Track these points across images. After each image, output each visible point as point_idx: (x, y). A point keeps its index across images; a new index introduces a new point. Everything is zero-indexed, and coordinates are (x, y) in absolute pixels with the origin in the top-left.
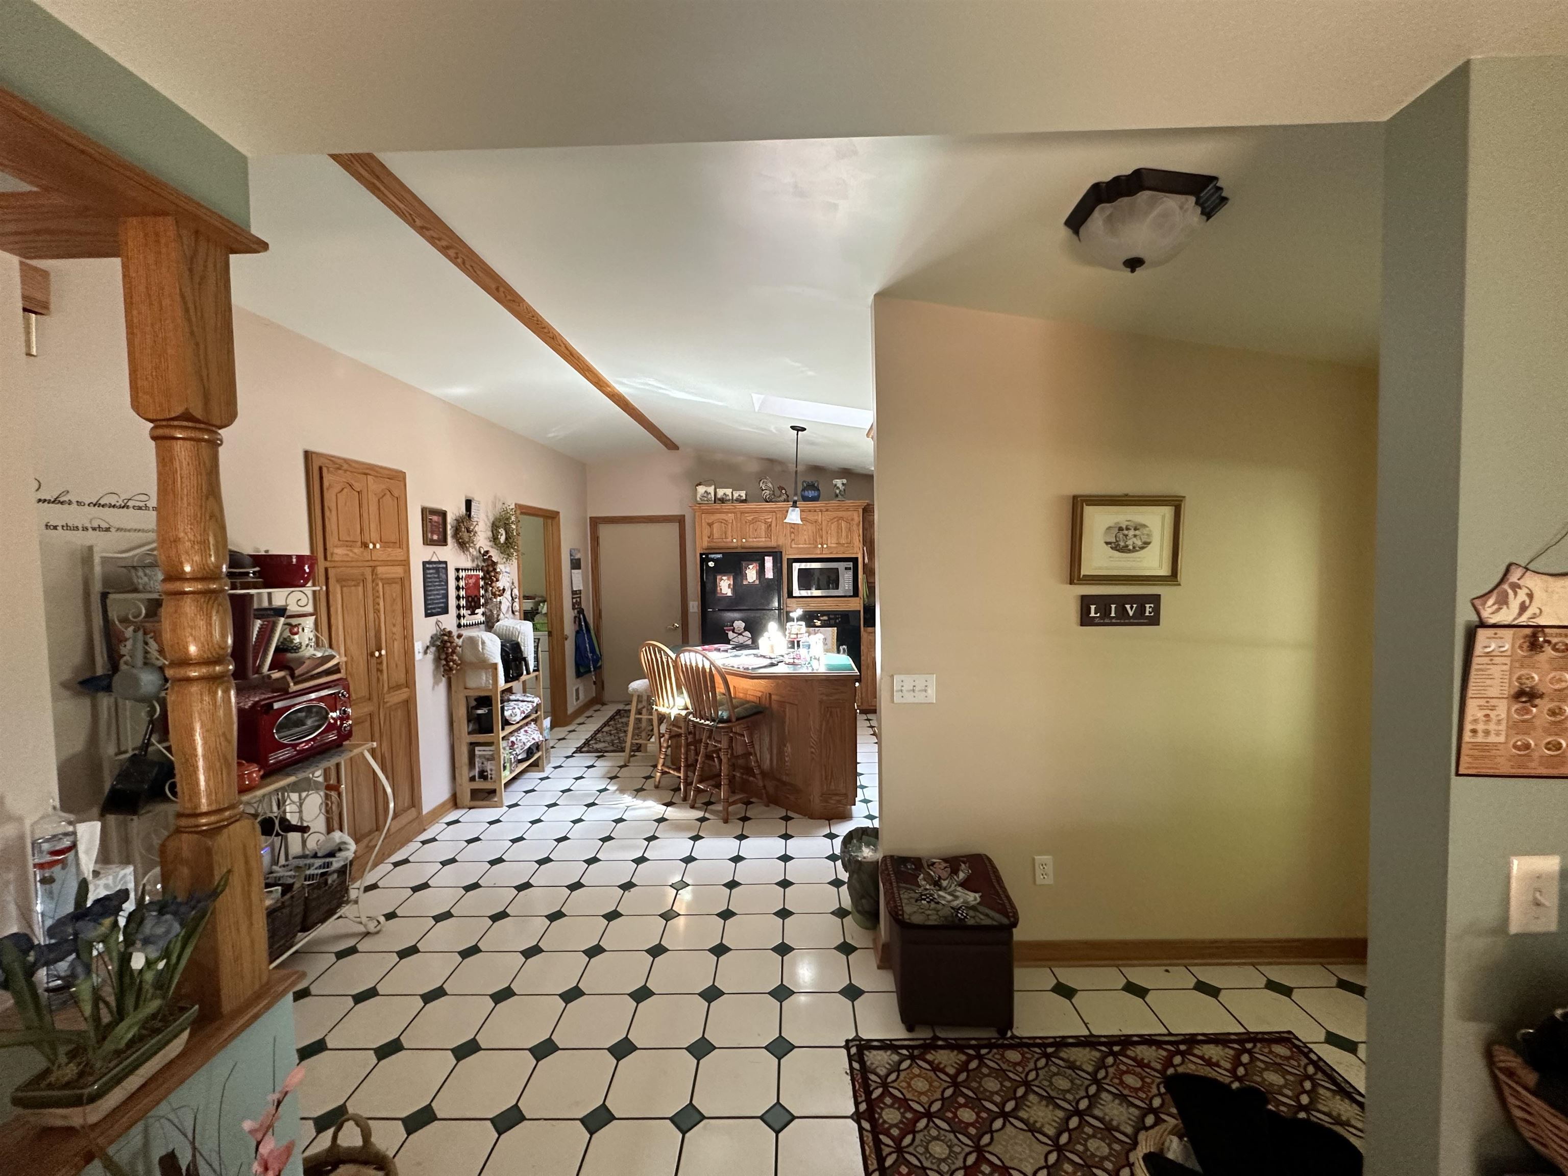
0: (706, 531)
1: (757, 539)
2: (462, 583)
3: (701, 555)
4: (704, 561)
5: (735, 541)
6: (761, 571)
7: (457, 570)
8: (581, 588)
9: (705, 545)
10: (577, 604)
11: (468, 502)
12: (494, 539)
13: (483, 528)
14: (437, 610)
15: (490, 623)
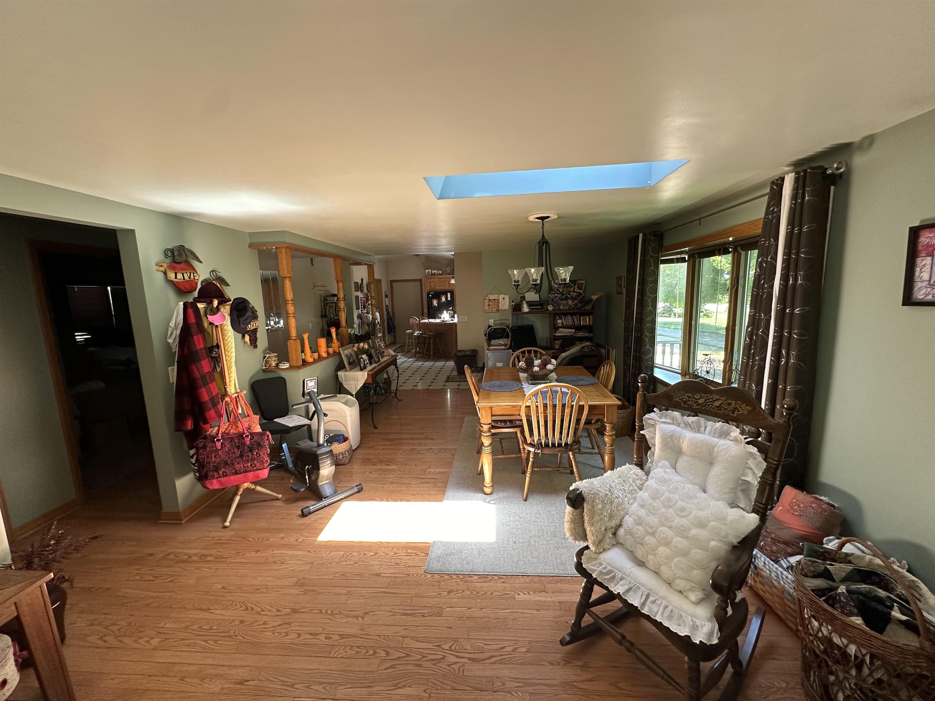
0: (429, 285)
1: (445, 287)
2: (362, 302)
3: (427, 293)
4: (428, 295)
5: (438, 288)
6: (447, 298)
7: (361, 298)
8: (388, 304)
9: (429, 289)
10: (387, 310)
11: (362, 280)
12: (367, 289)
13: (365, 286)
14: (358, 308)
15: (368, 313)
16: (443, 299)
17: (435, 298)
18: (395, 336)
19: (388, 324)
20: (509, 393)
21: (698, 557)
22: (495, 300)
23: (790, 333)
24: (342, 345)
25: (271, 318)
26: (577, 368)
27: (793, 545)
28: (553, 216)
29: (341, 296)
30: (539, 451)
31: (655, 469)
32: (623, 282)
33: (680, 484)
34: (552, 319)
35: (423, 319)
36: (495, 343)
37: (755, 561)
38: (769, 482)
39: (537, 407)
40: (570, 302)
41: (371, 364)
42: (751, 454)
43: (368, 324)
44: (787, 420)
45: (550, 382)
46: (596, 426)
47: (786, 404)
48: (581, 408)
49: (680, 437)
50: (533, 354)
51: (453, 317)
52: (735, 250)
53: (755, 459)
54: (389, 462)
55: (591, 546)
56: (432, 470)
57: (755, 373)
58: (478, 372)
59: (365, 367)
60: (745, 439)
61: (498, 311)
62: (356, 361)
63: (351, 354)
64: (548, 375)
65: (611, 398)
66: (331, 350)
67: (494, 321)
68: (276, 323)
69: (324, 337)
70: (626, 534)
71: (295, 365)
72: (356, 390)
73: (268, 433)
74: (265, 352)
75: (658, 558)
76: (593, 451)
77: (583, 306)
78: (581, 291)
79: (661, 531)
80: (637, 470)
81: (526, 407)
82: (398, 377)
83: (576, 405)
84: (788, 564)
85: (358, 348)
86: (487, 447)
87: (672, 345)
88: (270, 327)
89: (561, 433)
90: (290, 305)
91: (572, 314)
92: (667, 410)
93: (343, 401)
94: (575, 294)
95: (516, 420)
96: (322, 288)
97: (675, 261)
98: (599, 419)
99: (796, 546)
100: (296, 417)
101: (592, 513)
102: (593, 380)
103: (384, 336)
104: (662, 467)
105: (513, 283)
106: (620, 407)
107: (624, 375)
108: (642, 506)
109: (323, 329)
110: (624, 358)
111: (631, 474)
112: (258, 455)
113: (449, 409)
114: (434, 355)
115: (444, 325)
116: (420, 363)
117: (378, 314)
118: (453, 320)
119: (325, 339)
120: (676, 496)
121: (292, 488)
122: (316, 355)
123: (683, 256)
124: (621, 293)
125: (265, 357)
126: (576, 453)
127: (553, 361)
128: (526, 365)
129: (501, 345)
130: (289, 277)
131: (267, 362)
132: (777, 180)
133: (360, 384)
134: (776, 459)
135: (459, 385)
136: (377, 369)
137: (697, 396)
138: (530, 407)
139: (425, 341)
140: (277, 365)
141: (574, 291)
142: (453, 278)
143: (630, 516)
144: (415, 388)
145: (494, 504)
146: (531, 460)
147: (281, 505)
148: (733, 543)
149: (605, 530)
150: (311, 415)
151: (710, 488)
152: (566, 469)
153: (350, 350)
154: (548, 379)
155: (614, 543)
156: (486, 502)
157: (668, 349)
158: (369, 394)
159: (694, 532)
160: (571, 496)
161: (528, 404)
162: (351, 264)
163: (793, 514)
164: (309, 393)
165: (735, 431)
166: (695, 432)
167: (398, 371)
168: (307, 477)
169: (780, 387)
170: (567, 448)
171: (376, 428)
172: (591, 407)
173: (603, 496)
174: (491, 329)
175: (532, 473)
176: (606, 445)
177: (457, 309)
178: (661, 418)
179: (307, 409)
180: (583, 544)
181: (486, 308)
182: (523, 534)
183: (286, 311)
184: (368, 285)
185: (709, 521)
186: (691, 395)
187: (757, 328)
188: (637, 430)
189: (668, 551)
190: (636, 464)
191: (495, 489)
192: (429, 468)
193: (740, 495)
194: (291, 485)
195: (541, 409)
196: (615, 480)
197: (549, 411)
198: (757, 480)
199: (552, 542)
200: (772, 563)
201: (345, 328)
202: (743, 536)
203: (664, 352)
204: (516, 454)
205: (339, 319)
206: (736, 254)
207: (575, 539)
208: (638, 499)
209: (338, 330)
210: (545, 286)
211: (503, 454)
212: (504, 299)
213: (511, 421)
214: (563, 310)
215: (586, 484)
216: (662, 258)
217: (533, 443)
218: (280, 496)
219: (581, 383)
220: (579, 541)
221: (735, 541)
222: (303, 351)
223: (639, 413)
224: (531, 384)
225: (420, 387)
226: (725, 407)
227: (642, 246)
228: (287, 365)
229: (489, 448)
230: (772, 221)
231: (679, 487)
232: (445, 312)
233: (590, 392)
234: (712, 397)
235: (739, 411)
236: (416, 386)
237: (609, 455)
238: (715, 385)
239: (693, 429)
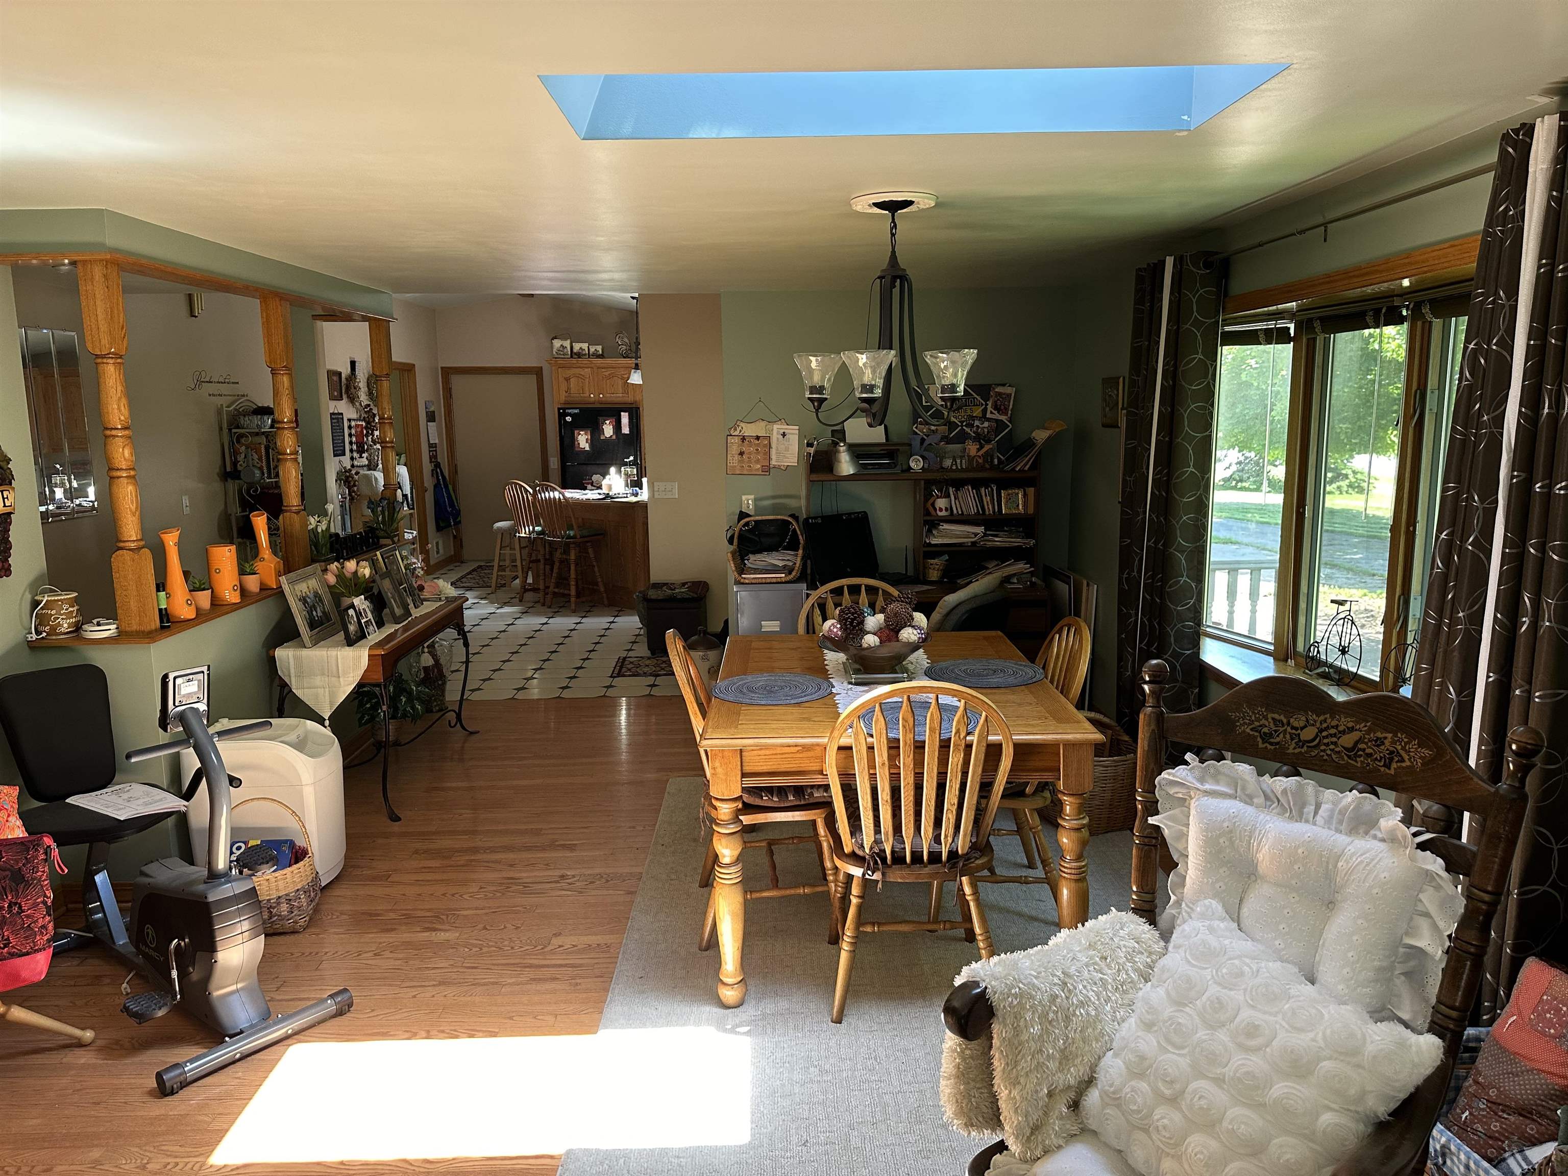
0: (564, 386)
1: (613, 395)
2: (353, 431)
3: (559, 409)
4: (562, 415)
5: (593, 396)
6: (618, 427)
7: (349, 420)
8: (437, 441)
9: (563, 398)
10: (433, 458)
11: (353, 364)
12: (370, 394)
13: (362, 385)
14: (339, 452)
15: (372, 466)
16: (608, 430)
17: (582, 428)
18: (458, 541)
19: (438, 503)
20: (795, 710)
21: (1288, 1156)
22: (758, 438)
23: (1542, 548)
24: (288, 567)
25: (57, 479)
26: (986, 638)
27: (1541, 1116)
28: (924, 201)
29: (286, 414)
30: (877, 876)
31: (1184, 922)
32: (1121, 394)
33: (1247, 961)
34: (920, 497)
35: (547, 489)
36: (760, 565)
37: (1445, 1163)
38: (1472, 950)
39: (871, 748)
40: (972, 448)
41: (380, 624)
42: (1429, 876)
43: (370, 502)
44: (1517, 785)
45: (910, 679)
46: (1039, 803)
47: (1516, 742)
48: (993, 752)
49: (1252, 832)
50: (864, 598)
51: (638, 484)
52: (1416, 314)
53: (1438, 888)
54: (434, 920)
55: (1010, 1142)
56: (568, 941)
57: (1456, 654)
58: (710, 646)
59: (362, 635)
60: (1415, 835)
61: (767, 469)
62: (334, 617)
63: (316, 595)
64: (905, 657)
65: (1078, 722)
66: (253, 583)
67: (755, 500)
68: (71, 494)
69: (232, 543)
70: (1105, 1105)
71: (135, 627)
72: (331, 703)
73: (48, 841)
74: (35, 587)
75: (1186, 1166)
76: (1031, 872)
77: (1010, 460)
78: (1003, 418)
79: (1195, 1091)
80: (1138, 926)
81: (840, 748)
82: (467, 662)
83: (979, 742)
84: (1526, 1167)
85: (340, 577)
86: (728, 865)
87: (1256, 570)
88: (51, 507)
89: (938, 823)
90: (119, 442)
91: (977, 484)
92: (1221, 758)
93: (292, 737)
94: (986, 424)
95: (812, 787)
96: (224, 389)
97: (1262, 337)
98: (1047, 784)
99: (1548, 1118)
100: (138, 789)
101: (1015, 1047)
102: (1030, 671)
103: (423, 537)
104: (1203, 916)
105: (808, 395)
106: (1099, 749)
107: (1120, 659)
108: (1149, 1026)
109: (225, 517)
110: (1120, 610)
111: (1122, 939)
112: (16, 909)
113: (624, 757)
114: (578, 595)
115: (609, 506)
116: (534, 621)
117: (403, 471)
118: (636, 495)
119: (233, 548)
120: (1238, 996)
121: (126, 1009)
122: (204, 598)
123: (1281, 324)
124: (1116, 426)
125: (38, 603)
126: (983, 879)
127: (920, 618)
128: (844, 628)
129: (775, 570)
130: (118, 356)
131: (42, 620)
132: (1516, 132)
133: (346, 687)
134: (1490, 888)
135: (653, 685)
136: (400, 638)
137: (1298, 721)
138: (851, 748)
139: (551, 554)
140: (77, 628)
141: (984, 418)
142: (637, 367)
143: (1116, 1055)
144: (521, 696)
145: (748, 1033)
146: (854, 901)
147: (94, 1061)
148: (1378, 1117)
149: (1050, 1094)
150: (186, 783)
151: (1328, 971)
152: (954, 925)
153: (313, 583)
154: (906, 670)
155: (1075, 1129)
156: (725, 1031)
157: (1244, 580)
158: (373, 718)
159: (1280, 1089)
160: (956, 1004)
161: (844, 741)
162: (316, 317)
163: (1543, 1033)
164: (182, 718)
165: (1391, 813)
166: (1291, 818)
167: (466, 644)
168: (174, 974)
169: (1517, 692)
170: (954, 866)
171: (398, 819)
172: (1022, 750)
173: (1046, 1001)
174: (747, 524)
175: (858, 938)
176: (1062, 857)
177: (650, 461)
178: (1202, 780)
179: (176, 765)
180: (989, 1138)
181: (734, 460)
182: (828, 1118)
183: (108, 459)
184: (373, 380)
185: (1319, 1060)
186: (1282, 717)
187: (1462, 534)
188: (1139, 814)
189: (1214, 1144)
190: (1136, 911)
191: (752, 989)
192: (555, 935)
193: (1400, 983)
194: (123, 1000)
195: (881, 756)
196: (1079, 955)
197: (906, 760)
198: (1442, 946)
199: (912, 1138)
200: (1485, 1164)
201: (298, 513)
202: (1403, 1096)
203: (1232, 594)
204: (813, 885)
205: (277, 486)
206: (1419, 323)
207: (969, 1125)
208: (1138, 1005)
209: (277, 518)
210: (900, 402)
211: (776, 885)
212: (784, 435)
213: (799, 790)
214: (951, 470)
215: (999, 969)
216: (1227, 329)
217: (860, 853)
218: (89, 1035)
219: (995, 680)
220: (980, 1128)
221: (1382, 1110)
222: (161, 586)
223: (1146, 767)
224: (857, 684)
225: (535, 692)
226: (1369, 751)
227: (1172, 293)
228: (108, 630)
229: (732, 870)
230: (1502, 241)
231: (1246, 969)
232: (613, 470)
233: (1020, 705)
234: (1334, 723)
235: (1403, 761)
236: (523, 688)
237: (1073, 885)
238: (1362, 687)
239: (1285, 811)
